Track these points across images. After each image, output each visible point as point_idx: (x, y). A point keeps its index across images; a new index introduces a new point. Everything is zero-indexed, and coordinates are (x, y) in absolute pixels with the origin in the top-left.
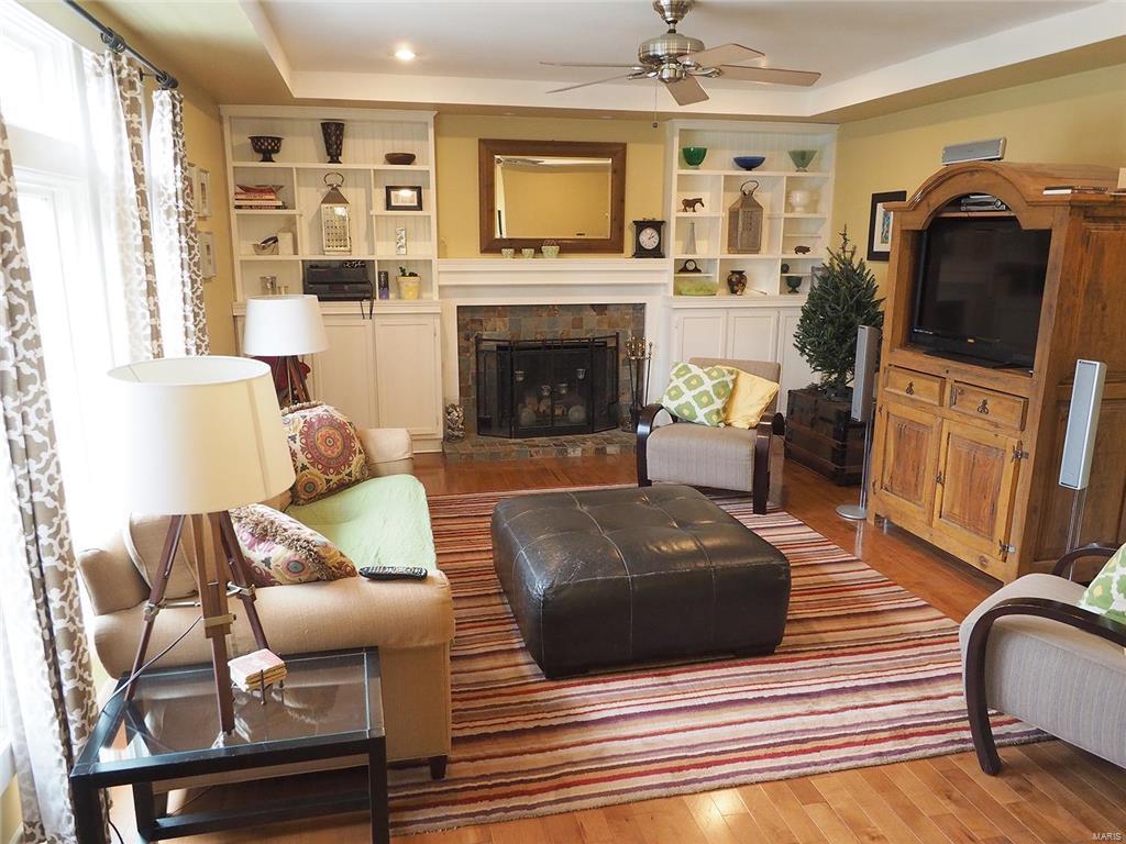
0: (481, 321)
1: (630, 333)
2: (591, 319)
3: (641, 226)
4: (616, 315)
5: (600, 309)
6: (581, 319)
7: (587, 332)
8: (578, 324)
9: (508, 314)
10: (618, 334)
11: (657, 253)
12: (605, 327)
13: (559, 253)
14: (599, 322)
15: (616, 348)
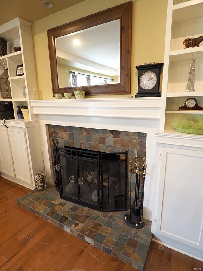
0: (57, 133)
1: (136, 152)
2: (110, 140)
3: (143, 69)
4: (126, 138)
5: (116, 133)
6: (104, 138)
7: (108, 147)
8: (102, 141)
9: (68, 131)
10: (127, 151)
11: (156, 92)
12: (119, 146)
13: (85, 95)
14: (115, 142)
15: (126, 161)
